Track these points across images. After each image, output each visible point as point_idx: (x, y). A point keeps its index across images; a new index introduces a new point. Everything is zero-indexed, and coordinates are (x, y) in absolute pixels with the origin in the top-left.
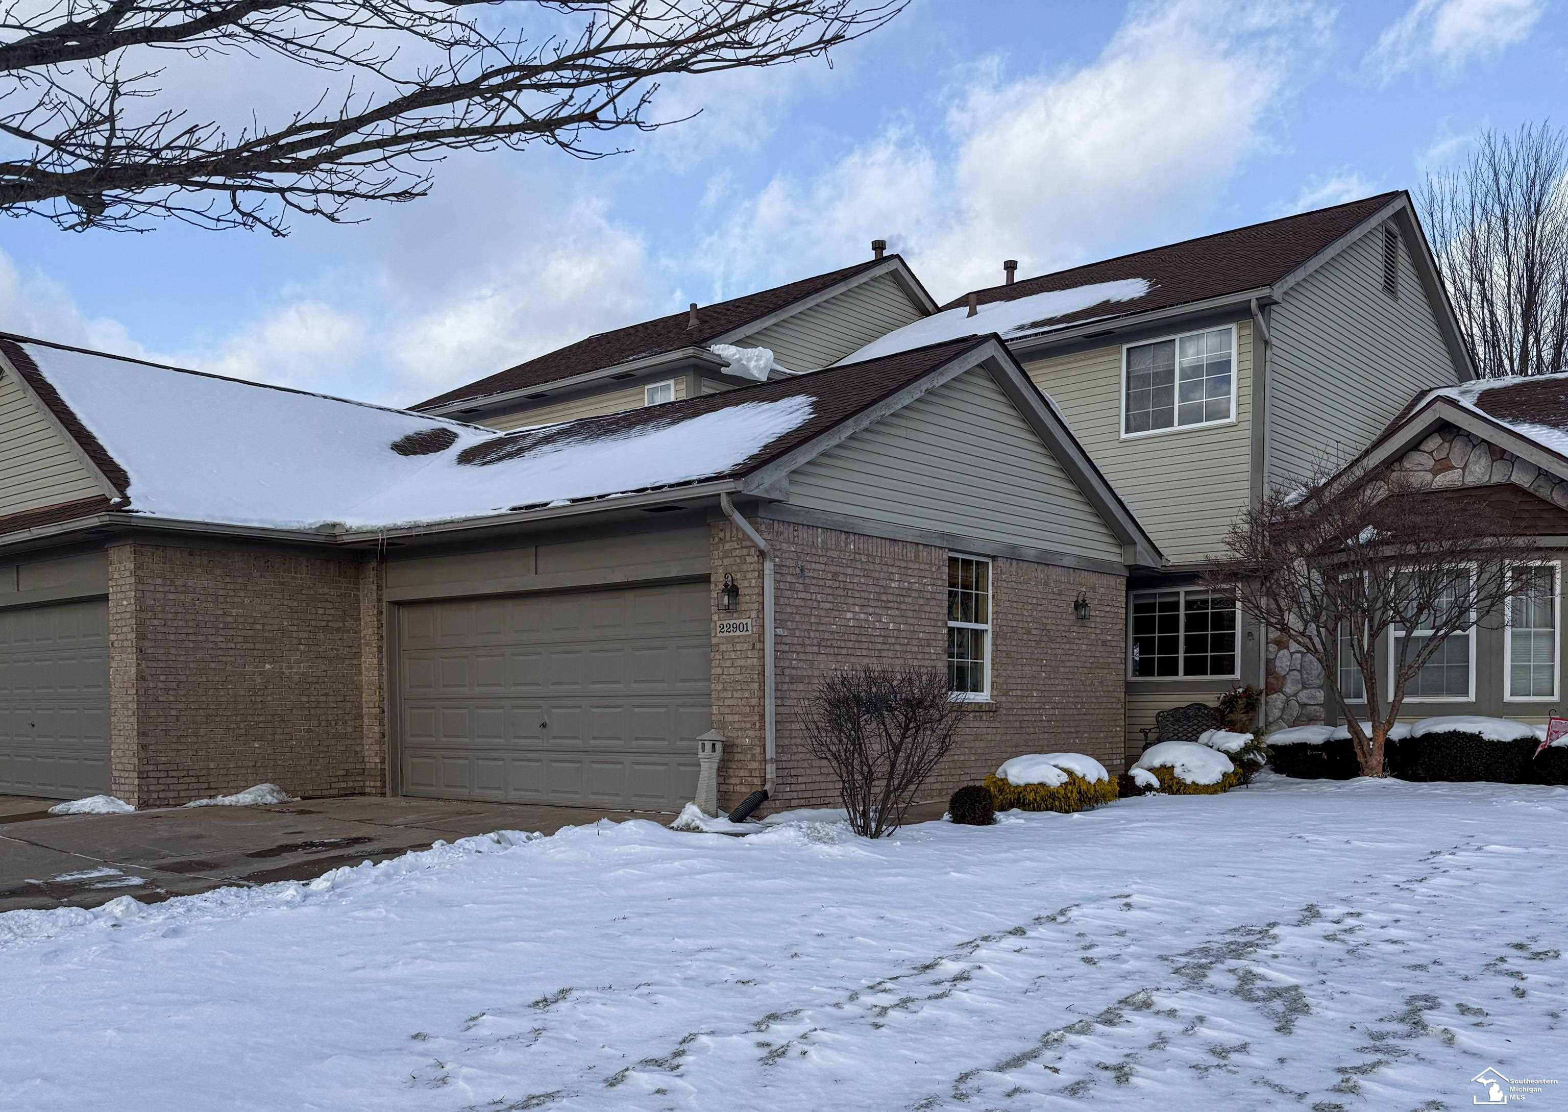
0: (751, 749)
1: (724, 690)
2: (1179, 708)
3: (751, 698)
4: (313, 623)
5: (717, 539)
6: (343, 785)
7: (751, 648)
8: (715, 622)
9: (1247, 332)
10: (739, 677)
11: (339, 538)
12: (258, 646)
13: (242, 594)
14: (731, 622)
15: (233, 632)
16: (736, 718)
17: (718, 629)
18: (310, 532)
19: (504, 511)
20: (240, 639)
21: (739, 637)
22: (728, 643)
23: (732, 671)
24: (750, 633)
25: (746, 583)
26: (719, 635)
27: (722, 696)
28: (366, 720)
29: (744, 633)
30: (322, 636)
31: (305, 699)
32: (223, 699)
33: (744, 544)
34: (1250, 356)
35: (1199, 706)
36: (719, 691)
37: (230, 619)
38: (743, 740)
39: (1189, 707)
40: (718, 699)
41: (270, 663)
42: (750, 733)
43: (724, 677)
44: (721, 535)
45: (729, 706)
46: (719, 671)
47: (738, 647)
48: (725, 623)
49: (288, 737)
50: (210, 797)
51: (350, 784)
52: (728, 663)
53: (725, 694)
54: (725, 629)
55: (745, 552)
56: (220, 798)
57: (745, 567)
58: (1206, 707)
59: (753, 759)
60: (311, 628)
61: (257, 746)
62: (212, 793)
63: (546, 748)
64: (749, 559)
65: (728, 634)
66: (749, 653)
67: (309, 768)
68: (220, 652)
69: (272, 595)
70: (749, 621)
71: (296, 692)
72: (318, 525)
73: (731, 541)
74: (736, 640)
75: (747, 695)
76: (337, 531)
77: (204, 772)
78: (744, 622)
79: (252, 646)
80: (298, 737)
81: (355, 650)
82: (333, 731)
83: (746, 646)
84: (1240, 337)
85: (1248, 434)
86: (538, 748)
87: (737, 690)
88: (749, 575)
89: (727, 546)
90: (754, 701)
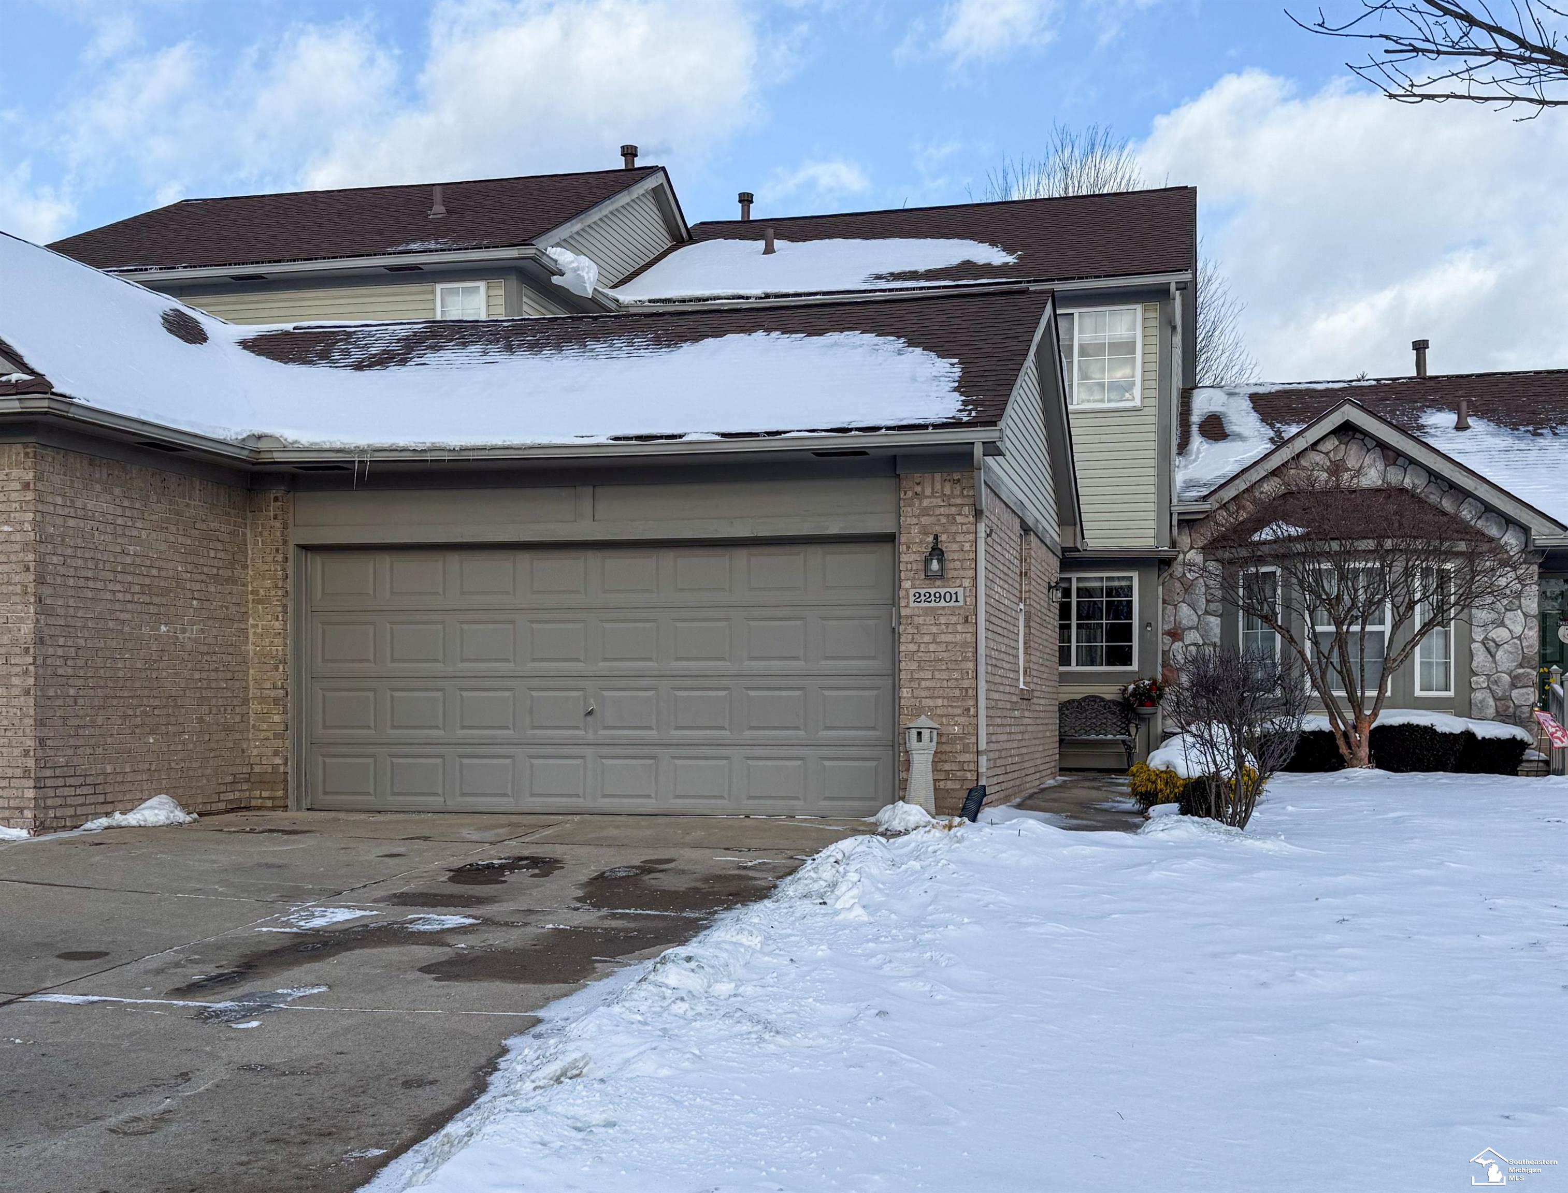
0: (961, 739)
1: (920, 669)
2: (1074, 701)
3: (963, 679)
4: (205, 569)
5: (910, 494)
6: (231, 796)
7: (961, 620)
8: (907, 590)
9: (1154, 315)
10: (945, 655)
11: (263, 455)
12: (156, 600)
13: (139, 524)
14: (932, 591)
15: (130, 578)
16: (939, 702)
17: (912, 598)
18: (235, 443)
19: (603, 440)
20: (137, 589)
21: (944, 608)
22: (926, 615)
23: (932, 647)
24: (961, 603)
25: (955, 547)
26: (912, 604)
27: (916, 676)
28: (254, 706)
29: (952, 604)
30: (213, 590)
31: (197, 676)
32: (121, 673)
33: (953, 501)
34: (1155, 340)
35: (1094, 699)
36: (912, 671)
37: (128, 560)
38: (950, 728)
39: (1084, 699)
40: (912, 679)
41: (166, 624)
42: (960, 720)
43: (920, 654)
44: (918, 489)
45: (928, 688)
46: (912, 647)
47: (943, 620)
48: (922, 591)
49: (181, 730)
50: (108, 814)
51: (237, 795)
52: (927, 639)
53: (922, 675)
54: (923, 598)
55: (953, 510)
56: (117, 815)
57: (954, 528)
58: (1102, 699)
59: (965, 751)
60: (203, 577)
61: (151, 741)
62: (109, 808)
63: (591, 741)
64: (959, 519)
65: (927, 604)
66: (959, 628)
67: (200, 773)
68: (117, 606)
69: (167, 528)
70: (960, 591)
71: (190, 666)
72: (245, 435)
73: (933, 496)
74: (940, 612)
75: (956, 675)
76: (263, 445)
77: (101, 779)
78: (953, 591)
79: (147, 599)
80: (190, 729)
81: (243, 610)
82: (222, 720)
83: (954, 619)
84: (1145, 319)
85: (1153, 419)
86: (580, 742)
87: (939, 670)
88: (960, 538)
89: (926, 503)
90: (966, 684)
